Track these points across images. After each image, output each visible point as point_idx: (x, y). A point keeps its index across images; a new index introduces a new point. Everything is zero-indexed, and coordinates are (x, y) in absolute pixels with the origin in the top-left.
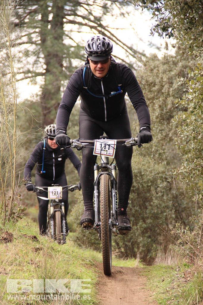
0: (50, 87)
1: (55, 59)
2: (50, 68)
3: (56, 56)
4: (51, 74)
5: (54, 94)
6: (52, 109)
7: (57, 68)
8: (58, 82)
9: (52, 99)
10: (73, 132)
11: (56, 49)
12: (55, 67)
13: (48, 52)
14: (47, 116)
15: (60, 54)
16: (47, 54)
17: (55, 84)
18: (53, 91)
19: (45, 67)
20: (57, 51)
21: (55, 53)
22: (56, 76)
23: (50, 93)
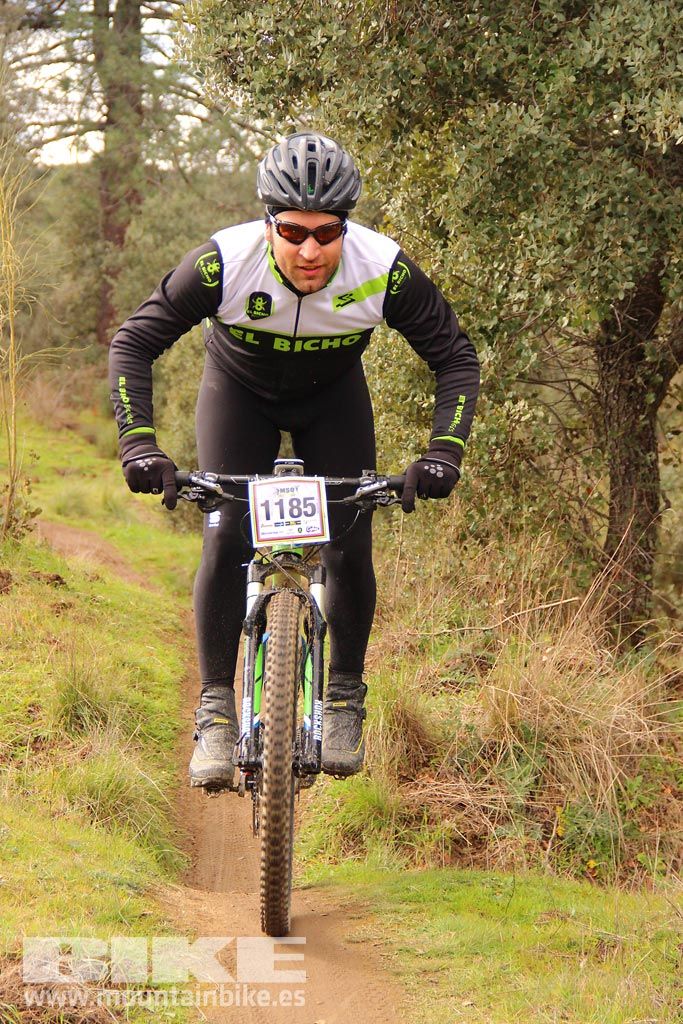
0: (116, 156)
1: (124, 96)
2: (115, 115)
3: (126, 89)
4: (116, 127)
5: (125, 171)
6: (122, 201)
7: (128, 116)
8: (132, 146)
9: (120, 181)
10: (164, 255)
11: (125, 74)
12: (124, 114)
13: (110, 81)
14: (112, 216)
15: (135, 86)
16: (107, 85)
17: (126, 148)
18: (122, 164)
19: (105, 109)
20: (128, 79)
21: (125, 83)
22: (128, 131)
23: (116, 168)
